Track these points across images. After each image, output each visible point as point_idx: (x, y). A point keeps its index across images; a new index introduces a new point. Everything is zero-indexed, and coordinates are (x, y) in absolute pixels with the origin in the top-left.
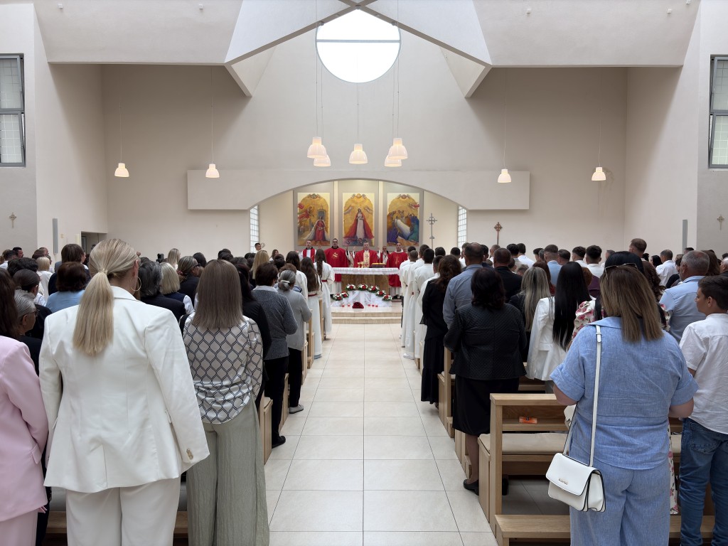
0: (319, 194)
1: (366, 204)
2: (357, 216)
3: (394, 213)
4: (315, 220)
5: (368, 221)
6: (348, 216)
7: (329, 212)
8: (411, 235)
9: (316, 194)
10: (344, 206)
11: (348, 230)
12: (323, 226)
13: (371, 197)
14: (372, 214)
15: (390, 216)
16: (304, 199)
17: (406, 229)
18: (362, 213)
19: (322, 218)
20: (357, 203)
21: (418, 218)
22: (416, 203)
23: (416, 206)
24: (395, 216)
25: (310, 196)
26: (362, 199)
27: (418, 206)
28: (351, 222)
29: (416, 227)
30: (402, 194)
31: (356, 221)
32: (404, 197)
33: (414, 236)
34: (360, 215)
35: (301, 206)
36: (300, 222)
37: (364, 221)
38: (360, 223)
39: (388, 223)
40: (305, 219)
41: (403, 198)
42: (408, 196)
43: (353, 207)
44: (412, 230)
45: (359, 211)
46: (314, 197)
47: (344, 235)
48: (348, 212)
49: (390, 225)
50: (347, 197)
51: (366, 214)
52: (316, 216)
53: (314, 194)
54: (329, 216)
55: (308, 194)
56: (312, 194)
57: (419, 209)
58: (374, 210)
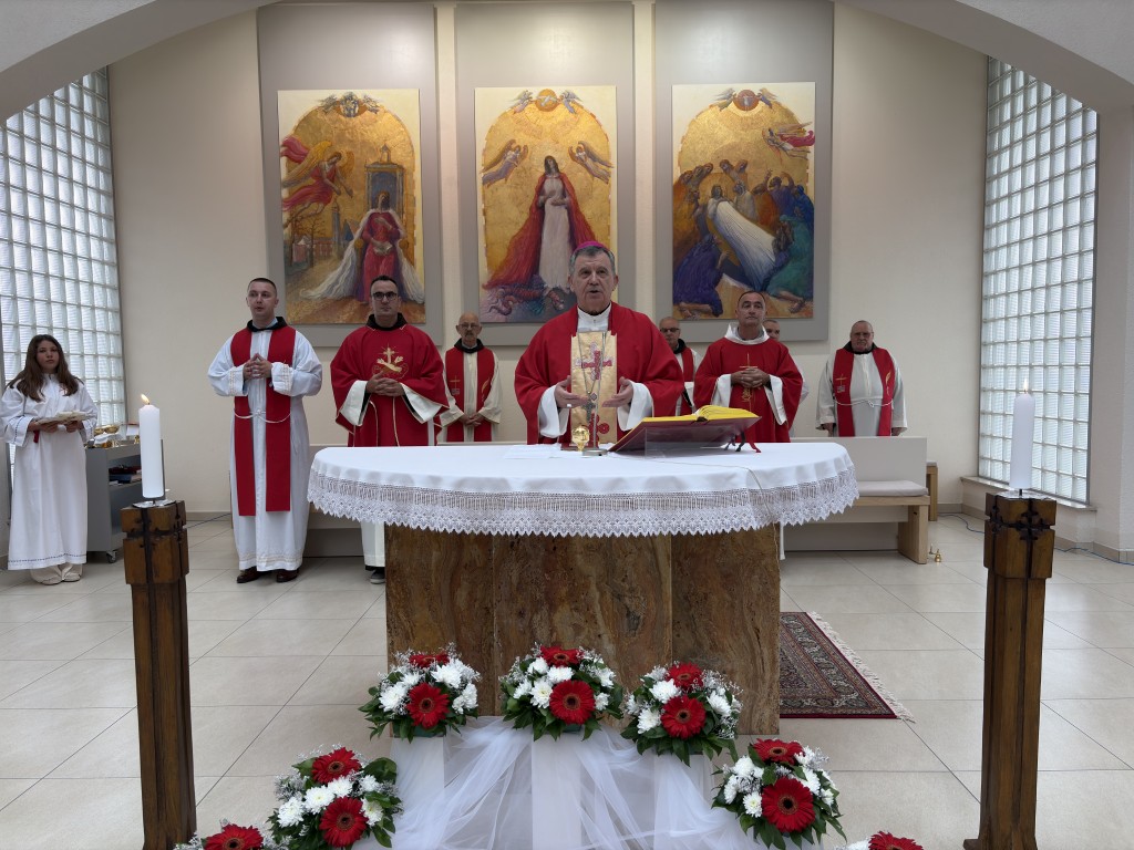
0: (373, 94)
1: (580, 133)
2: (540, 190)
3: (703, 172)
4: (356, 211)
5: (588, 211)
6: (503, 189)
7: (417, 175)
8: (778, 267)
9: (359, 94)
10: (481, 145)
11: (501, 254)
12: (393, 235)
13: (599, 102)
14: (605, 178)
15: (689, 188)
16: (306, 120)
17: (757, 242)
18: (562, 177)
19: (386, 204)
20: (538, 134)
21: (810, 193)
22: (800, 128)
23: (801, 141)
24: (706, 187)
25: (332, 105)
26: (561, 112)
27: (810, 141)
28: (518, 217)
29: (799, 231)
30: (738, 88)
31: (538, 212)
32: (747, 101)
33: (791, 272)
34: (552, 184)
35: (293, 151)
36: (295, 222)
37: (574, 213)
38: (556, 219)
39: (675, 218)
40: (315, 207)
41: (741, 105)
42: (764, 98)
43: (522, 152)
44: (783, 247)
45: (550, 165)
46: (352, 107)
47: (484, 273)
48: (504, 174)
49: (686, 226)
50: (494, 103)
51: (578, 177)
52: (361, 195)
53: (350, 98)
54: (418, 193)
55: (325, 94)
56: (339, 94)
57: (811, 157)
58: (613, 161)
